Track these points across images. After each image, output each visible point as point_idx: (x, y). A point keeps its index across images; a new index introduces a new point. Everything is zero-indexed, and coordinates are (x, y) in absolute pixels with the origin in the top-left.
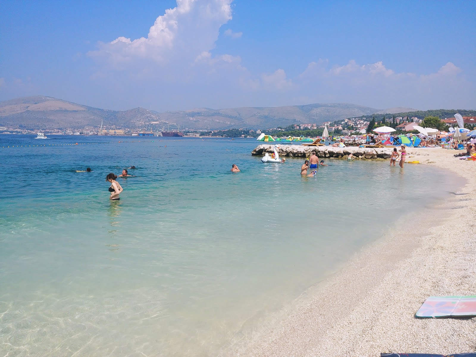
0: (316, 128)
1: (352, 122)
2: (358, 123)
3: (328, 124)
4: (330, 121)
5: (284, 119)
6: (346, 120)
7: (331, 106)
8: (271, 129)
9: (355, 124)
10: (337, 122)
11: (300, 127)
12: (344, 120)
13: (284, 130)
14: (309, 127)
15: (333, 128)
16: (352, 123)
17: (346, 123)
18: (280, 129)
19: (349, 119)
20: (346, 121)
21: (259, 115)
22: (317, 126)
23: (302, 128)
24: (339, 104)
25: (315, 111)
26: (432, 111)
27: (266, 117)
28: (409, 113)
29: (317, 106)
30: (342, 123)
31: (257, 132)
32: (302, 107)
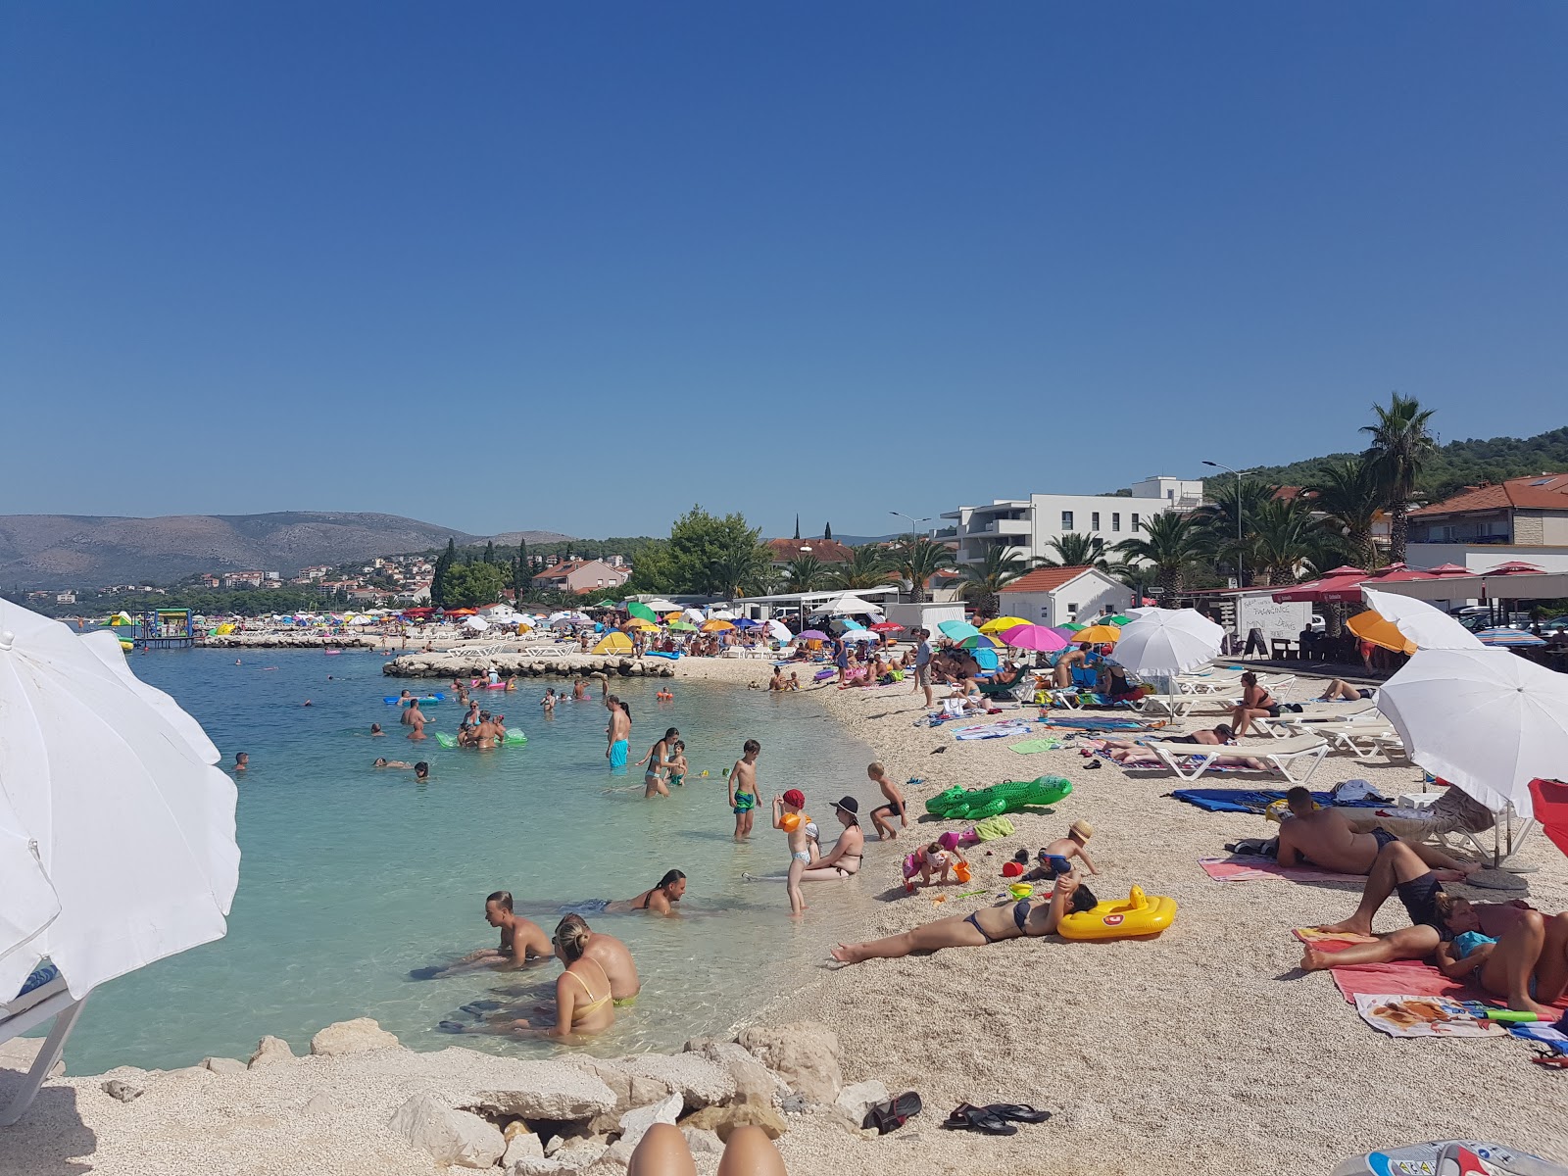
0: (280, 584)
1: (395, 568)
2: (415, 570)
3: (320, 574)
4: (325, 565)
5: (176, 556)
6: (378, 561)
7: (335, 522)
8: (115, 589)
9: (405, 573)
10: (351, 566)
11: (222, 581)
12: (371, 563)
13: (163, 592)
14: (256, 583)
15: (338, 585)
16: (396, 571)
17: (379, 572)
18: (148, 589)
19: (387, 559)
20: (378, 566)
21: (83, 541)
22: (285, 580)
23: (229, 583)
24: (360, 515)
25: (283, 535)
26: (619, 541)
27: (110, 549)
28: (559, 544)
29: (290, 519)
30: (366, 569)
31: (59, 598)
32: (240, 523)
